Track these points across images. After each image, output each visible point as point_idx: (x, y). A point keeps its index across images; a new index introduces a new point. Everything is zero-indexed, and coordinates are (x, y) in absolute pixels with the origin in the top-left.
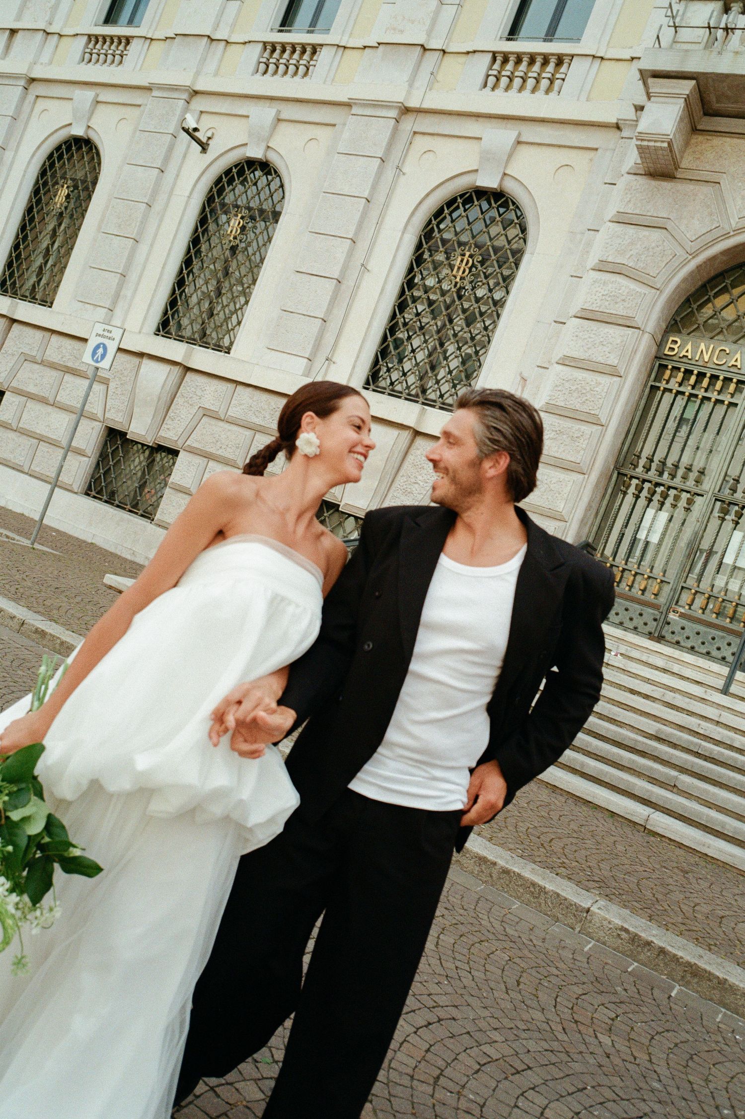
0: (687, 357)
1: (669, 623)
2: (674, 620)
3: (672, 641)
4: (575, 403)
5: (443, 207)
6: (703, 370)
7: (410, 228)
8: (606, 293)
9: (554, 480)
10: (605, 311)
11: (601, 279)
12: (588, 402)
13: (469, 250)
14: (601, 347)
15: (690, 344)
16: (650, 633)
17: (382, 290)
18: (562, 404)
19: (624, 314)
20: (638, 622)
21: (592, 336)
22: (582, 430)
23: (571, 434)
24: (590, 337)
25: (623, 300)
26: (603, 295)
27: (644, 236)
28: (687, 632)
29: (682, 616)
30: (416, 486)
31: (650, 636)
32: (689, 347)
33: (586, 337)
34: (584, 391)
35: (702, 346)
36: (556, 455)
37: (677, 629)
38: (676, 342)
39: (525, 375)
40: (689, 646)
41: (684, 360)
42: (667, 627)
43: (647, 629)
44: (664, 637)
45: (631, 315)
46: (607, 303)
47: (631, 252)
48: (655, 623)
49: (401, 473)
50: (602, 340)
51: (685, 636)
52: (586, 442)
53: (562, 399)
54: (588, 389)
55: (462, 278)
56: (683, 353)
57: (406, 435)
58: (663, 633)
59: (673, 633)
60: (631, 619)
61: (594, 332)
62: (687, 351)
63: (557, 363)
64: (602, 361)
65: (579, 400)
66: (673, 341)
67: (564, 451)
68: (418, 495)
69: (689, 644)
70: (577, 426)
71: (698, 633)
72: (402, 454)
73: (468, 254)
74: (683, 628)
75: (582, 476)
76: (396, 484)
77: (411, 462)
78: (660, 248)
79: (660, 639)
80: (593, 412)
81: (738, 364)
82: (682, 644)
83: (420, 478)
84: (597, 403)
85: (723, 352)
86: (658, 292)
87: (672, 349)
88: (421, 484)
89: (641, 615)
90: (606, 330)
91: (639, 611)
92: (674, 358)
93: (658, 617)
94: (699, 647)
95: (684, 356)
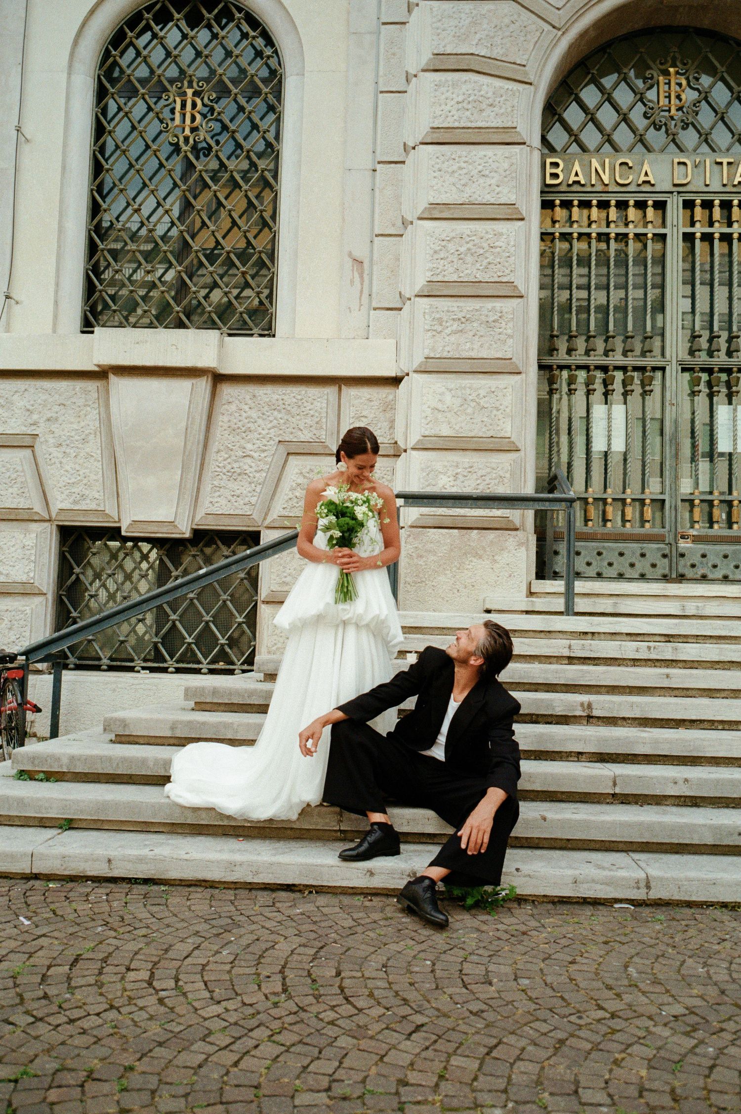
0: (578, 182)
1: (682, 555)
2: (688, 548)
3: (695, 577)
4: (472, 271)
5: (121, 28)
6: (605, 197)
7: (77, 65)
8: (460, 99)
9: (482, 393)
10: (469, 125)
11: (447, 81)
12: (490, 266)
13: (190, 86)
14: (481, 181)
15: (577, 163)
16: (665, 576)
17: (64, 168)
18: (455, 278)
19: (500, 125)
20: (642, 566)
21: (464, 165)
22: (498, 309)
23: (483, 318)
24: (460, 168)
25: (491, 105)
26: (458, 103)
27: (489, 11)
28: (712, 559)
29: (697, 539)
30: (248, 460)
31: (665, 578)
32: (577, 167)
33: (455, 168)
34: (482, 251)
35: (595, 163)
36: (473, 354)
37: (697, 559)
38: (556, 165)
39: (357, 254)
40: (720, 577)
41: (576, 188)
42: (682, 562)
43: (659, 571)
44: (682, 576)
45: (509, 124)
46: (468, 113)
47: (478, 36)
48: (666, 561)
49: (214, 446)
50: (480, 168)
51: (710, 565)
52: (510, 325)
53: (451, 270)
54: (485, 245)
55: (194, 130)
56: (573, 178)
57: (203, 385)
58: (681, 570)
59: (693, 566)
60: (632, 565)
61: (464, 159)
62: (577, 175)
63: (420, 219)
64: (492, 201)
65: (478, 265)
66: (552, 164)
67: (481, 346)
68: (257, 475)
69: (719, 574)
70: (489, 304)
71: (726, 557)
72: (205, 417)
73: (190, 92)
74: (704, 556)
75: (517, 378)
76: (212, 466)
77: (226, 426)
78: (517, 24)
79: (681, 578)
80: (504, 279)
81: (651, 178)
82: (710, 576)
83: (249, 446)
84: (506, 264)
85: (624, 167)
86: (532, 88)
87: (555, 176)
88: (256, 455)
89: (643, 555)
90: (483, 153)
91: (639, 553)
92: (563, 188)
93: (667, 552)
94: (734, 573)
95: (575, 182)
